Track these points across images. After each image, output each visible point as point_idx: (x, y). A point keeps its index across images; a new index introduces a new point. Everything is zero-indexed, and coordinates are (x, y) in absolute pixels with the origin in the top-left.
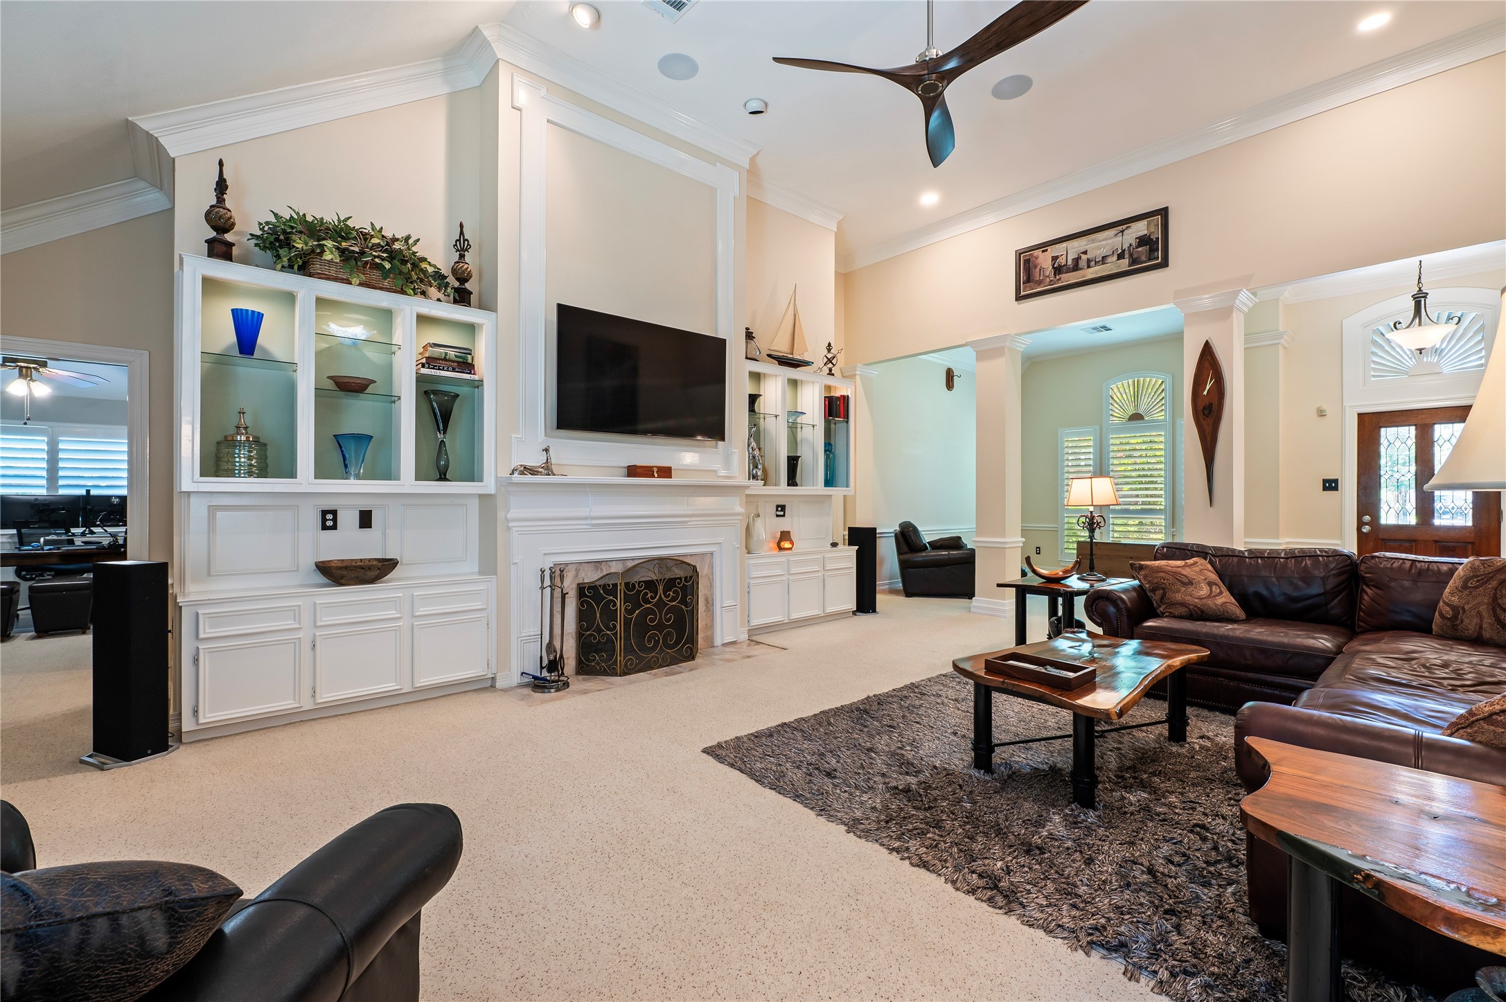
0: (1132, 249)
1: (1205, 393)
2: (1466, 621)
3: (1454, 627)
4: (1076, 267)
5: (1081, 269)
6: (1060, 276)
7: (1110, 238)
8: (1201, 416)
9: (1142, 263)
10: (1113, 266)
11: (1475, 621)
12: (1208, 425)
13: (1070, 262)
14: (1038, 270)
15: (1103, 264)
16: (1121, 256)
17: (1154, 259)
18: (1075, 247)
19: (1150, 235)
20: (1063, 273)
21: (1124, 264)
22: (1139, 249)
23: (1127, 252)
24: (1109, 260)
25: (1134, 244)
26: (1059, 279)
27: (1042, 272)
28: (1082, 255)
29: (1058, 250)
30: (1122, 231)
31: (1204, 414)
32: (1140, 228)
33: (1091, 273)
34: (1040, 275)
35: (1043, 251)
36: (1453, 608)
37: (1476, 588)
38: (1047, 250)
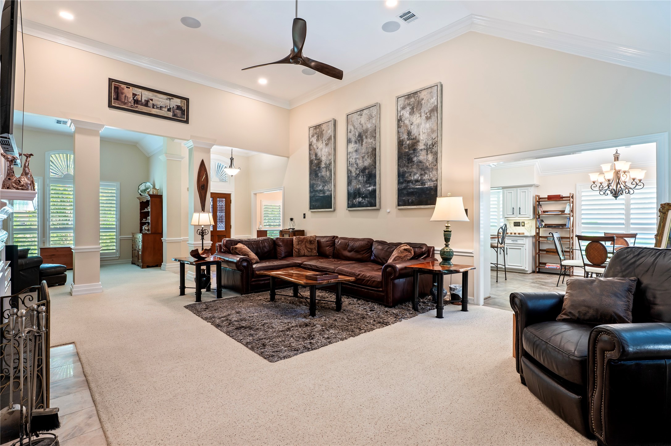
0: (174, 109)
1: (202, 180)
2: (302, 252)
3: (299, 254)
4: (146, 104)
5: (149, 107)
6: (138, 105)
7: (164, 99)
8: (201, 189)
9: (178, 117)
10: (164, 112)
11: (303, 251)
12: (203, 193)
13: (143, 101)
14: (124, 96)
15: (161, 110)
16: (169, 110)
17: (183, 118)
18: (146, 95)
19: (182, 107)
20: (139, 105)
21: (170, 114)
22: (177, 111)
23: (172, 109)
24: (164, 109)
25: (175, 107)
26: (137, 107)
27: (126, 99)
28: (150, 101)
29: (138, 91)
30: (170, 99)
31: (202, 188)
32: (178, 102)
33: (154, 111)
34: (125, 99)
35: (127, 87)
36: (298, 249)
37: (301, 244)
38: (129, 88)
